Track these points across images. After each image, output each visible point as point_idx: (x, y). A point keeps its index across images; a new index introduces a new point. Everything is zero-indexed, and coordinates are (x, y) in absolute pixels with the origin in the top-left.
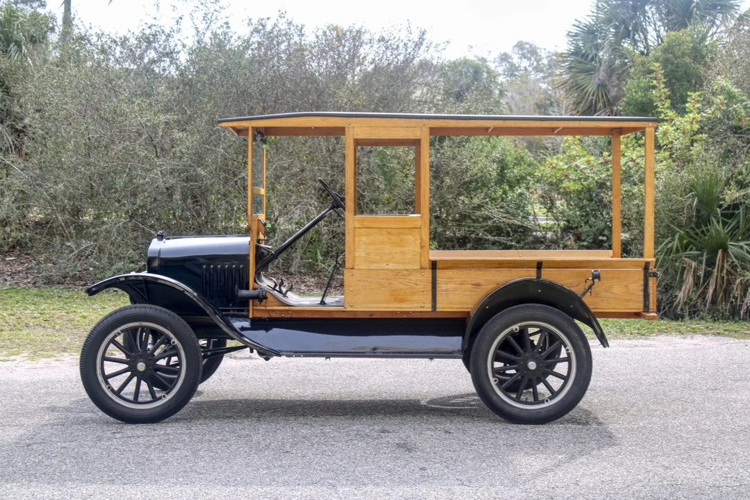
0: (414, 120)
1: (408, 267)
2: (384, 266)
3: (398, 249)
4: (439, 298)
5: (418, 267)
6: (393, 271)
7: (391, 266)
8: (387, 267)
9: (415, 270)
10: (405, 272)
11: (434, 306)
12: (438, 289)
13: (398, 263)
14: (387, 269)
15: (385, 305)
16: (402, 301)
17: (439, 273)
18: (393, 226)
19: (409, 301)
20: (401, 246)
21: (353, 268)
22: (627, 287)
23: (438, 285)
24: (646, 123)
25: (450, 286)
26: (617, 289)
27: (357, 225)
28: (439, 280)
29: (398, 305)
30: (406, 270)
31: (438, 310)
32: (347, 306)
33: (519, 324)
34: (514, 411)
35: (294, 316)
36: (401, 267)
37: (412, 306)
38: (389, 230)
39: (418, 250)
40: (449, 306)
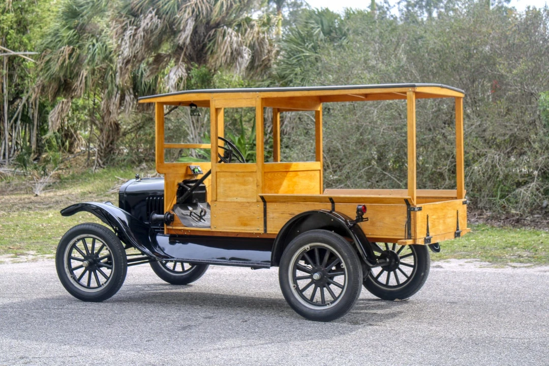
0: (251, 93)
1: (249, 200)
2: (235, 199)
3: (243, 187)
4: (268, 223)
5: (255, 201)
6: (240, 203)
7: (239, 200)
8: (236, 200)
9: (253, 202)
10: (247, 204)
11: (265, 230)
12: (268, 217)
13: (244, 198)
14: (236, 202)
15: (235, 228)
16: (245, 225)
17: (269, 205)
18: (239, 171)
19: (250, 225)
20: (245, 185)
21: (216, 201)
22: (395, 218)
23: (268, 214)
24: (407, 88)
25: (276, 215)
26: (388, 220)
27: (218, 170)
28: (268, 210)
29: (243, 228)
30: (248, 203)
31: (268, 232)
32: (212, 227)
33: (310, 245)
34: (305, 310)
35: (192, 234)
36: (244, 200)
37: (252, 229)
38: (237, 174)
39: (255, 188)
40: (275, 229)
